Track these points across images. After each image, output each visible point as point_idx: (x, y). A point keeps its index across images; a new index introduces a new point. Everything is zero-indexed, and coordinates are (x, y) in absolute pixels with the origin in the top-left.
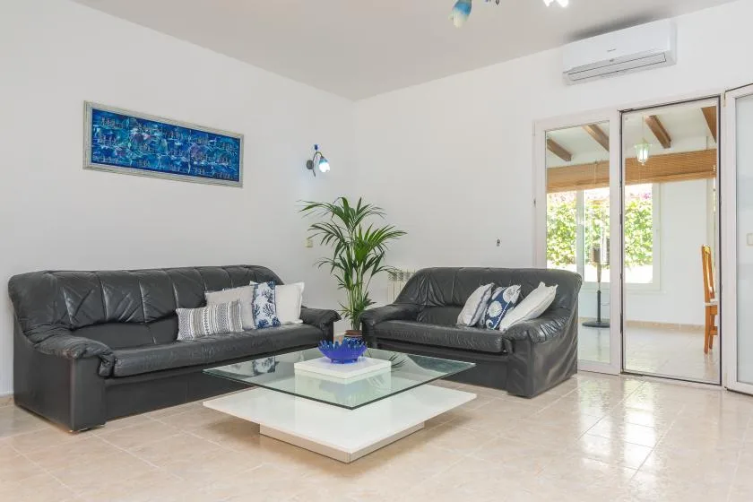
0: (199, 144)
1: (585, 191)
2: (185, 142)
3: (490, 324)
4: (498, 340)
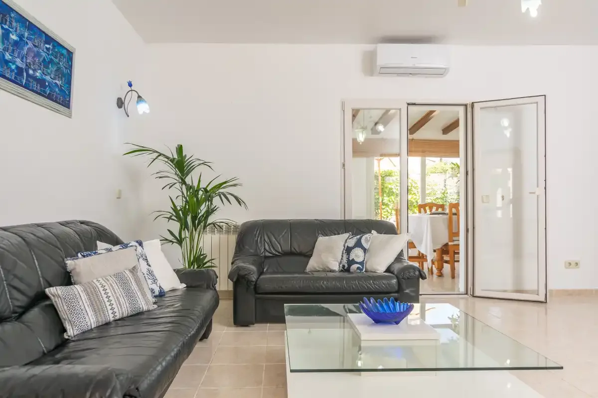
0: (35, 46)
1: (427, 158)
2: (21, 37)
3: (358, 268)
4: (394, 281)
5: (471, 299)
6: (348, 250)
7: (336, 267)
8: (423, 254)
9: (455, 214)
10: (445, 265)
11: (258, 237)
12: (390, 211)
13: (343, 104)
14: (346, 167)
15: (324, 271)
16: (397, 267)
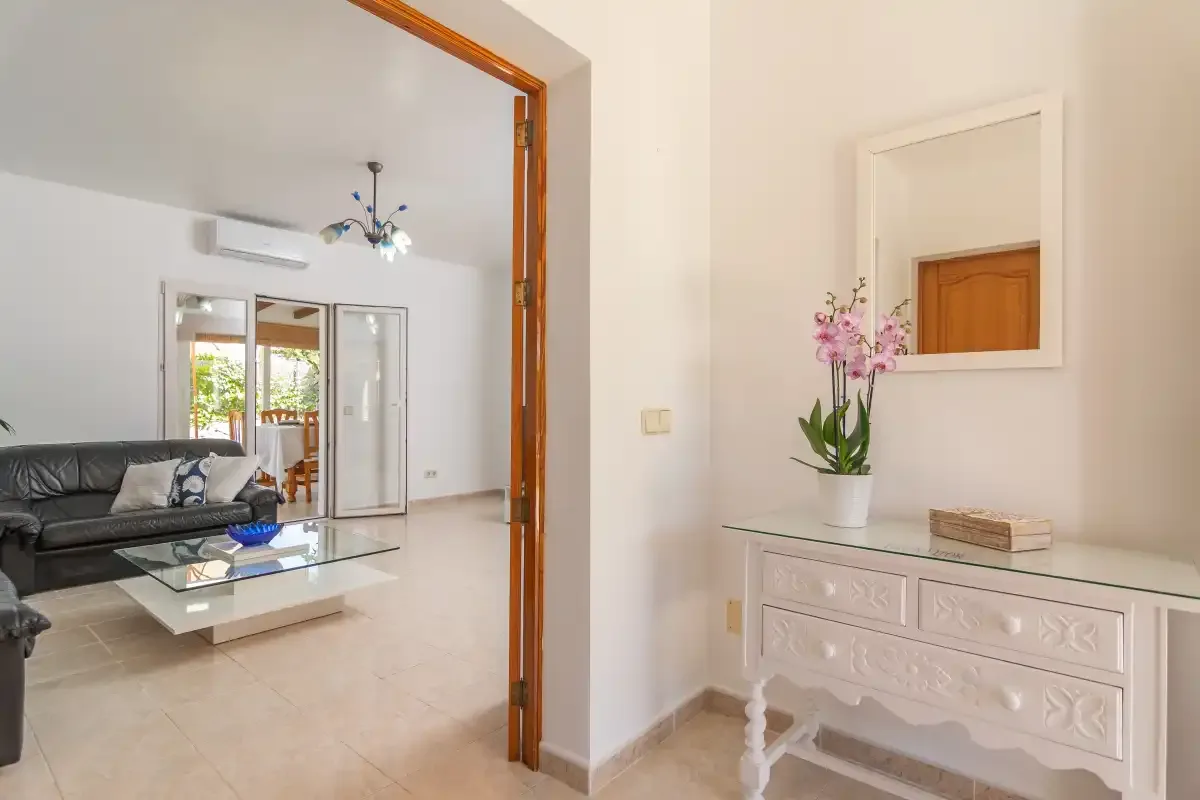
1: (272, 349)
3: (196, 501)
4: (247, 510)
5: (332, 523)
6: (180, 480)
7: (162, 501)
8: (268, 476)
9: (313, 425)
10: (299, 487)
11: (17, 472)
12: (208, 416)
13: (163, 285)
14: (166, 369)
15: (143, 509)
16: (249, 494)
